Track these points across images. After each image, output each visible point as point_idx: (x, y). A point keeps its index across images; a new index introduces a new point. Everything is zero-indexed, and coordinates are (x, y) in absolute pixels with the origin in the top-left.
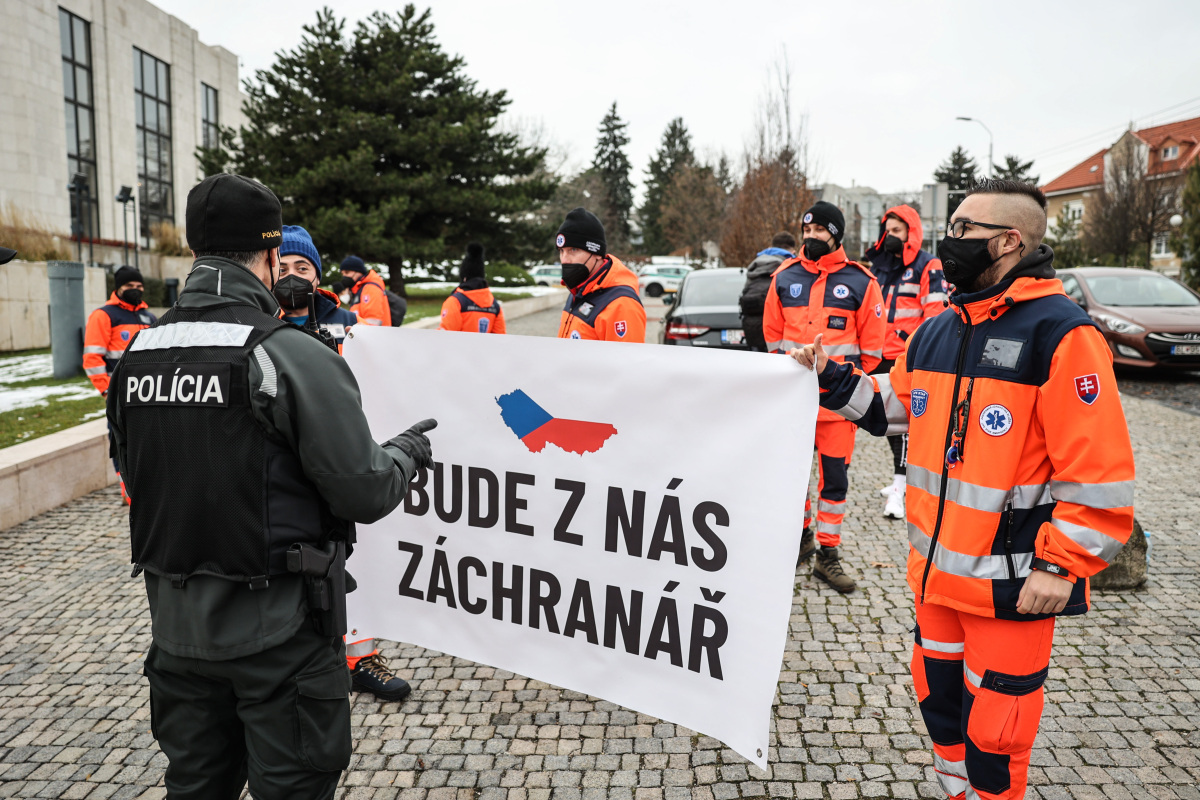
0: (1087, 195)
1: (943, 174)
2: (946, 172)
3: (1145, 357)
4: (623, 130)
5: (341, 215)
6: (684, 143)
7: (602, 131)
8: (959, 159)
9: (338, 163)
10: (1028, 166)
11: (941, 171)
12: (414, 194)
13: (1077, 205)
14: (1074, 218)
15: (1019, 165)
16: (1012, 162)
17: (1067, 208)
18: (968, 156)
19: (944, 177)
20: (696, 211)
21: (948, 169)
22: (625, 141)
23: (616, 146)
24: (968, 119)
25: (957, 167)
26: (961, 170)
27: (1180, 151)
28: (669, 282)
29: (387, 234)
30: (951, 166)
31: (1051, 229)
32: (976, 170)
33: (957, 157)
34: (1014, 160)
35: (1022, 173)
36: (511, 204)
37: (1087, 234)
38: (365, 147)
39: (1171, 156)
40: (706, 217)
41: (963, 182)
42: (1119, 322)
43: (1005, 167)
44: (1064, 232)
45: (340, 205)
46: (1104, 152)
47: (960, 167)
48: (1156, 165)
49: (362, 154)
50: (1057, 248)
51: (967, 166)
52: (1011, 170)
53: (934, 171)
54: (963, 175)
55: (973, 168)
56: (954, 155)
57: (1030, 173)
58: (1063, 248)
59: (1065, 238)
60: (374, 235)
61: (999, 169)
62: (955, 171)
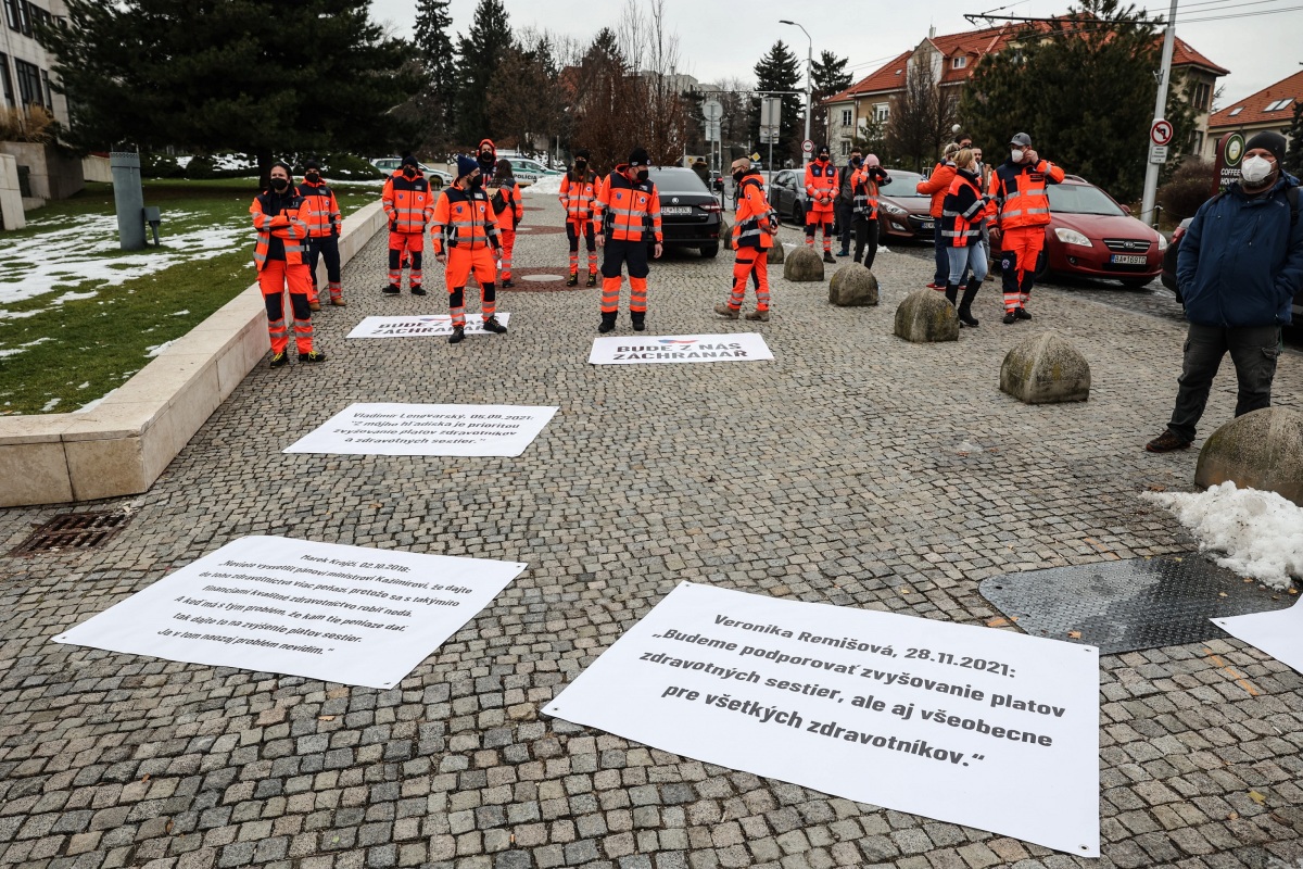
0: (894, 97)
1: (764, 68)
2: (766, 66)
3: (907, 231)
4: (444, 9)
5: (234, 107)
6: (501, 22)
7: (420, 9)
8: (779, 52)
9: (225, 53)
10: (843, 63)
11: (761, 65)
12: (300, 86)
13: (883, 107)
14: (881, 120)
15: (835, 62)
16: (827, 58)
17: (875, 110)
18: (788, 52)
19: (765, 72)
20: (525, 101)
21: (768, 63)
22: (447, 22)
23: (437, 27)
24: (791, 23)
25: (777, 62)
26: (781, 65)
27: (967, 60)
29: (281, 127)
30: (772, 61)
31: (862, 129)
32: (795, 65)
33: (777, 51)
34: (830, 55)
35: (838, 70)
36: (391, 99)
37: (891, 136)
38: (250, 38)
39: (961, 66)
40: (535, 107)
41: (784, 77)
42: (893, 207)
43: (822, 62)
44: (873, 133)
45: (235, 97)
46: (909, 55)
47: (781, 62)
48: (947, 72)
49: (245, 45)
51: (787, 61)
52: (826, 67)
54: (784, 70)
55: (792, 63)
56: (774, 49)
57: (845, 71)
59: (872, 139)
60: (272, 128)
61: (816, 66)
62: (774, 65)
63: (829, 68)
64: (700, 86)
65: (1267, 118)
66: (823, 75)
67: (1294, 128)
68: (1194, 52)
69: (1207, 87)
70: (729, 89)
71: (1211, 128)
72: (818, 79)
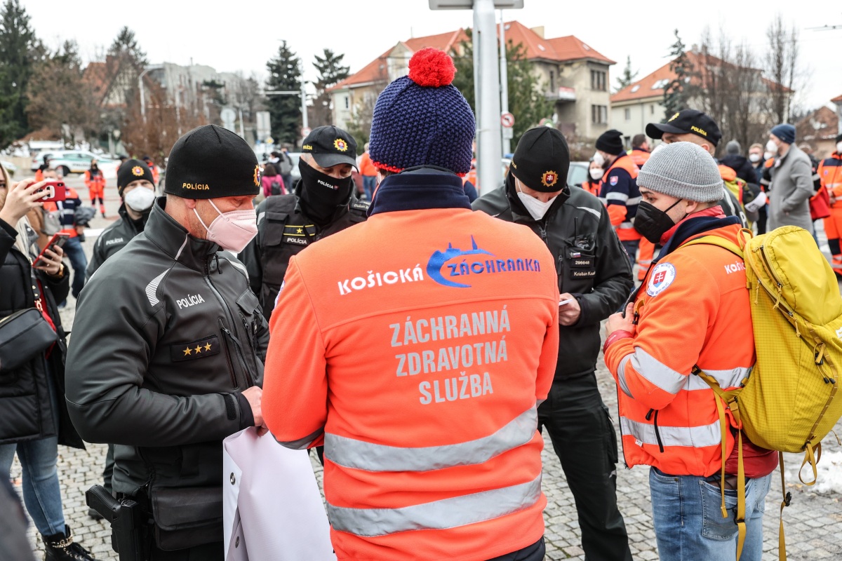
1: (273, 65)
2: (275, 63)
8: (285, 52)
10: (341, 57)
11: (271, 62)
15: (334, 56)
16: (328, 54)
18: (292, 51)
19: (274, 68)
20: (64, 100)
21: (277, 61)
25: (284, 60)
26: (287, 62)
28: (74, 165)
30: (279, 59)
32: (299, 62)
33: (283, 51)
34: (330, 51)
35: (337, 63)
41: (290, 72)
43: (324, 57)
47: (287, 59)
50: (357, 130)
51: (291, 59)
52: (328, 60)
53: (266, 63)
54: (290, 66)
55: (296, 60)
56: (281, 49)
57: (343, 63)
58: (361, 129)
61: (320, 60)
62: (282, 62)
63: (329, 61)
64: (219, 75)
65: (654, 93)
66: (326, 67)
67: (665, 101)
68: (591, 50)
69: (604, 74)
70: (246, 76)
71: (613, 102)
72: (322, 70)
